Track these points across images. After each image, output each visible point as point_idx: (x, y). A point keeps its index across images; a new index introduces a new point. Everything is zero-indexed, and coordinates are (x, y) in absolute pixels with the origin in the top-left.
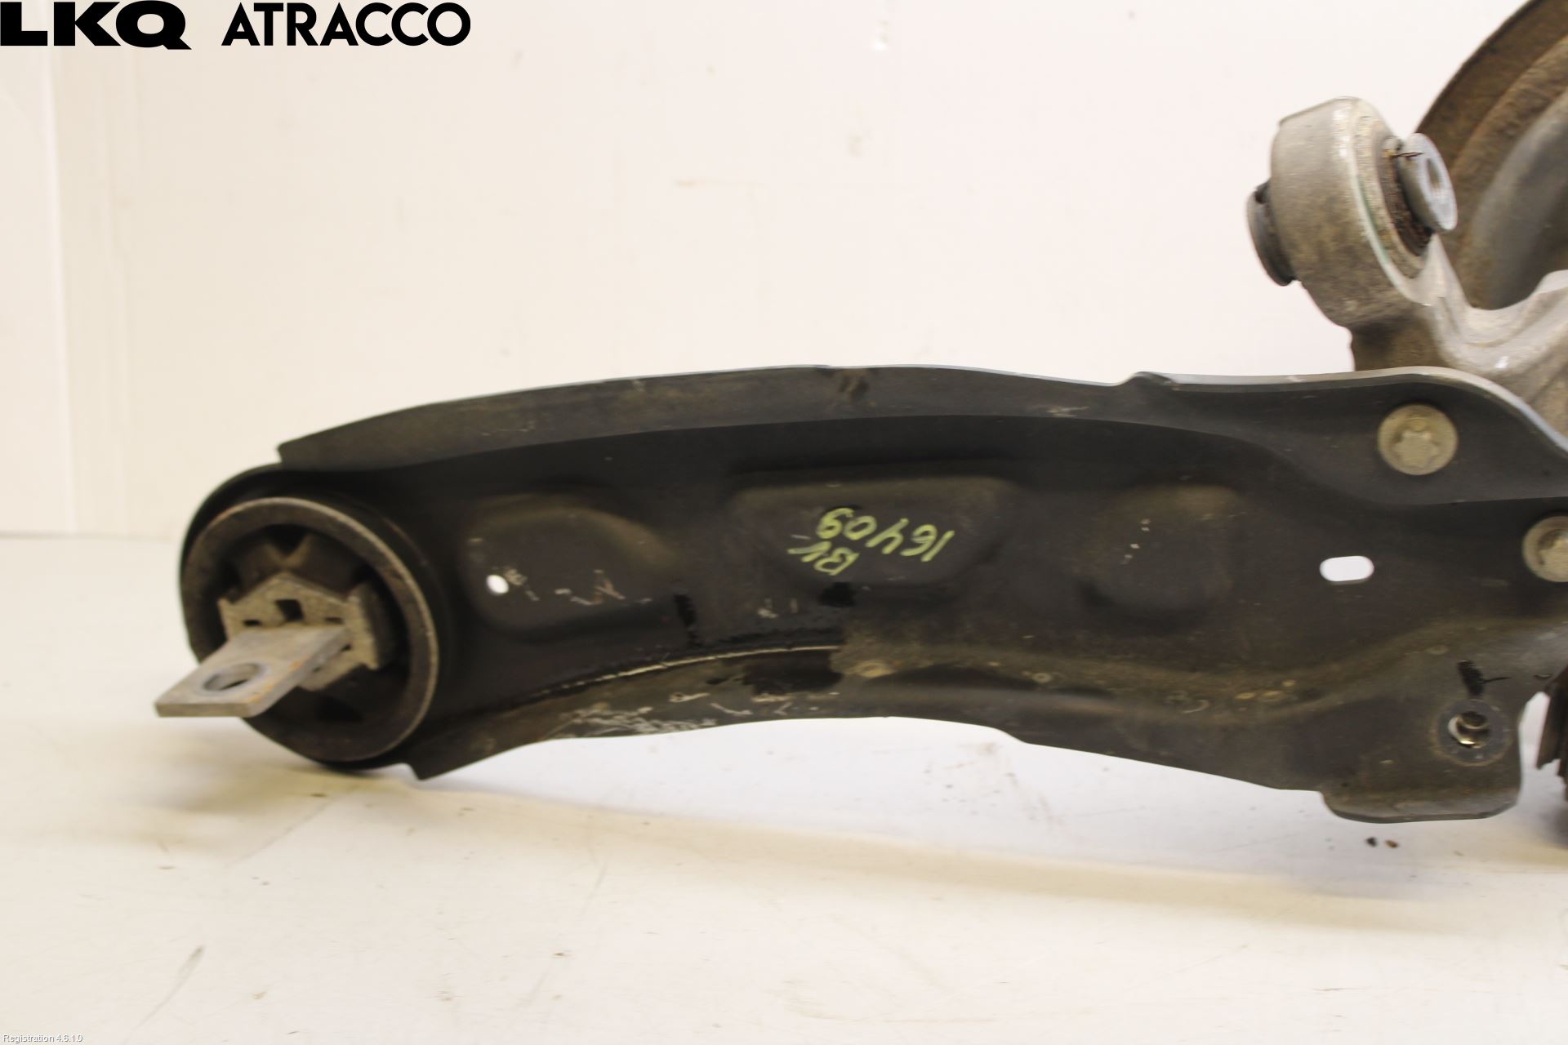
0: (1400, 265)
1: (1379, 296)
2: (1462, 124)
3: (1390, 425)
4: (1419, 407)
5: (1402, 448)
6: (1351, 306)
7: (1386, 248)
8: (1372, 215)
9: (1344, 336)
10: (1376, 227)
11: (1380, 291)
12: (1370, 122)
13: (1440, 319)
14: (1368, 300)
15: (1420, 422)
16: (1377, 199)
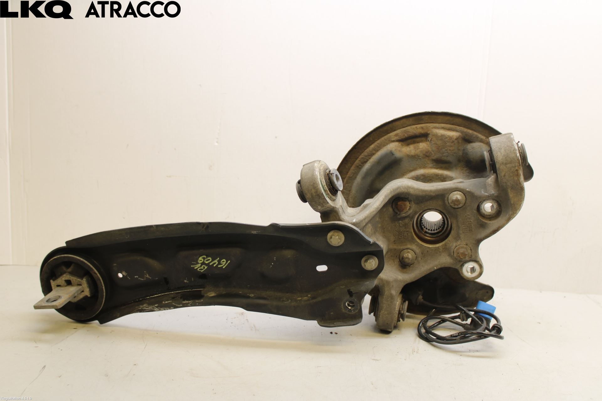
0: (330, 198)
1: (325, 205)
2: (349, 165)
3: (329, 235)
4: (336, 231)
5: (332, 240)
6: (319, 207)
7: (327, 195)
8: (323, 187)
9: (319, 214)
10: (324, 190)
11: (325, 204)
12: (323, 166)
13: (340, 211)
14: (323, 206)
15: (336, 234)
16: (324, 183)
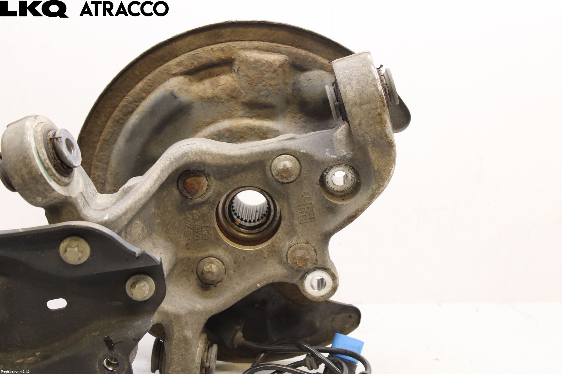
0: (58, 182)
1: (49, 195)
2: (103, 119)
3: (63, 245)
4: (74, 238)
5: (67, 254)
6: (39, 199)
7: (50, 176)
8: (43, 163)
9: (42, 211)
10: (45, 167)
11: (49, 193)
12: (42, 125)
13: (80, 203)
14: (46, 197)
15: (74, 244)
16: (45, 156)
